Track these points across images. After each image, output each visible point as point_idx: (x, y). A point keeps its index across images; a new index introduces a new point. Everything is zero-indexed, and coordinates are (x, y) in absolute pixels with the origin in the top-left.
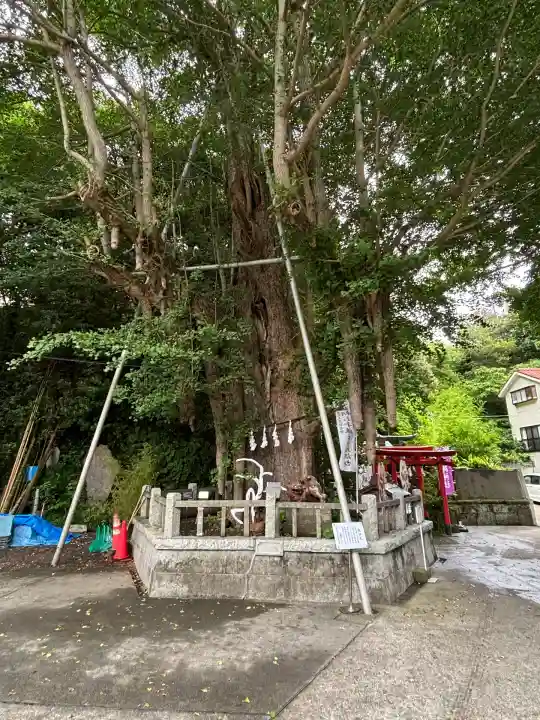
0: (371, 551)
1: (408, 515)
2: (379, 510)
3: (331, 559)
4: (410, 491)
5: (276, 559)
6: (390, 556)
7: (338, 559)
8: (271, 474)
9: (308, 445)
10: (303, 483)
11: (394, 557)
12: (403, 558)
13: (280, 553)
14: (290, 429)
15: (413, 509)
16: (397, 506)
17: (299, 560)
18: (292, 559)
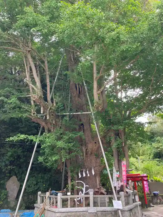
0: (123, 210)
1: (133, 199)
2: (125, 197)
3: (111, 213)
4: (133, 191)
5: (95, 214)
6: (129, 212)
7: (113, 213)
8: (88, 186)
9: (99, 176)
10: (98, 189)
11: (130, 212)
12: (132, 213)
13: (96, 212)
14: (93, 170)
15: (135, 197)
16: (130, 196)
17: (102, 214)
18: (99, 214)
